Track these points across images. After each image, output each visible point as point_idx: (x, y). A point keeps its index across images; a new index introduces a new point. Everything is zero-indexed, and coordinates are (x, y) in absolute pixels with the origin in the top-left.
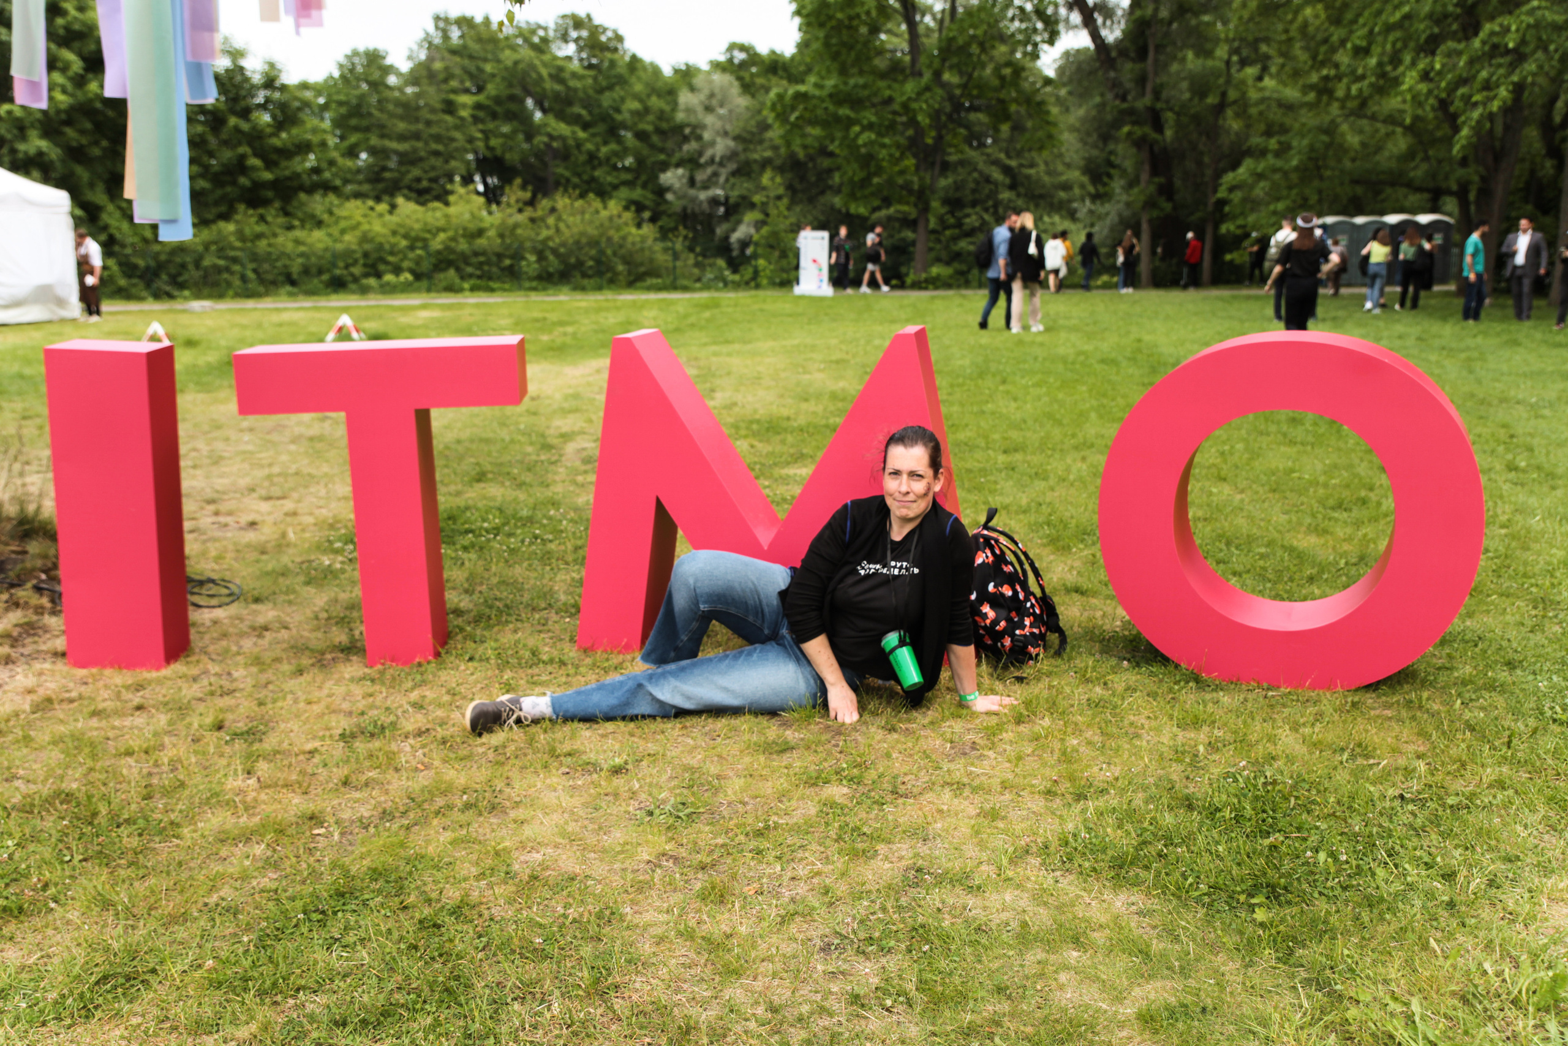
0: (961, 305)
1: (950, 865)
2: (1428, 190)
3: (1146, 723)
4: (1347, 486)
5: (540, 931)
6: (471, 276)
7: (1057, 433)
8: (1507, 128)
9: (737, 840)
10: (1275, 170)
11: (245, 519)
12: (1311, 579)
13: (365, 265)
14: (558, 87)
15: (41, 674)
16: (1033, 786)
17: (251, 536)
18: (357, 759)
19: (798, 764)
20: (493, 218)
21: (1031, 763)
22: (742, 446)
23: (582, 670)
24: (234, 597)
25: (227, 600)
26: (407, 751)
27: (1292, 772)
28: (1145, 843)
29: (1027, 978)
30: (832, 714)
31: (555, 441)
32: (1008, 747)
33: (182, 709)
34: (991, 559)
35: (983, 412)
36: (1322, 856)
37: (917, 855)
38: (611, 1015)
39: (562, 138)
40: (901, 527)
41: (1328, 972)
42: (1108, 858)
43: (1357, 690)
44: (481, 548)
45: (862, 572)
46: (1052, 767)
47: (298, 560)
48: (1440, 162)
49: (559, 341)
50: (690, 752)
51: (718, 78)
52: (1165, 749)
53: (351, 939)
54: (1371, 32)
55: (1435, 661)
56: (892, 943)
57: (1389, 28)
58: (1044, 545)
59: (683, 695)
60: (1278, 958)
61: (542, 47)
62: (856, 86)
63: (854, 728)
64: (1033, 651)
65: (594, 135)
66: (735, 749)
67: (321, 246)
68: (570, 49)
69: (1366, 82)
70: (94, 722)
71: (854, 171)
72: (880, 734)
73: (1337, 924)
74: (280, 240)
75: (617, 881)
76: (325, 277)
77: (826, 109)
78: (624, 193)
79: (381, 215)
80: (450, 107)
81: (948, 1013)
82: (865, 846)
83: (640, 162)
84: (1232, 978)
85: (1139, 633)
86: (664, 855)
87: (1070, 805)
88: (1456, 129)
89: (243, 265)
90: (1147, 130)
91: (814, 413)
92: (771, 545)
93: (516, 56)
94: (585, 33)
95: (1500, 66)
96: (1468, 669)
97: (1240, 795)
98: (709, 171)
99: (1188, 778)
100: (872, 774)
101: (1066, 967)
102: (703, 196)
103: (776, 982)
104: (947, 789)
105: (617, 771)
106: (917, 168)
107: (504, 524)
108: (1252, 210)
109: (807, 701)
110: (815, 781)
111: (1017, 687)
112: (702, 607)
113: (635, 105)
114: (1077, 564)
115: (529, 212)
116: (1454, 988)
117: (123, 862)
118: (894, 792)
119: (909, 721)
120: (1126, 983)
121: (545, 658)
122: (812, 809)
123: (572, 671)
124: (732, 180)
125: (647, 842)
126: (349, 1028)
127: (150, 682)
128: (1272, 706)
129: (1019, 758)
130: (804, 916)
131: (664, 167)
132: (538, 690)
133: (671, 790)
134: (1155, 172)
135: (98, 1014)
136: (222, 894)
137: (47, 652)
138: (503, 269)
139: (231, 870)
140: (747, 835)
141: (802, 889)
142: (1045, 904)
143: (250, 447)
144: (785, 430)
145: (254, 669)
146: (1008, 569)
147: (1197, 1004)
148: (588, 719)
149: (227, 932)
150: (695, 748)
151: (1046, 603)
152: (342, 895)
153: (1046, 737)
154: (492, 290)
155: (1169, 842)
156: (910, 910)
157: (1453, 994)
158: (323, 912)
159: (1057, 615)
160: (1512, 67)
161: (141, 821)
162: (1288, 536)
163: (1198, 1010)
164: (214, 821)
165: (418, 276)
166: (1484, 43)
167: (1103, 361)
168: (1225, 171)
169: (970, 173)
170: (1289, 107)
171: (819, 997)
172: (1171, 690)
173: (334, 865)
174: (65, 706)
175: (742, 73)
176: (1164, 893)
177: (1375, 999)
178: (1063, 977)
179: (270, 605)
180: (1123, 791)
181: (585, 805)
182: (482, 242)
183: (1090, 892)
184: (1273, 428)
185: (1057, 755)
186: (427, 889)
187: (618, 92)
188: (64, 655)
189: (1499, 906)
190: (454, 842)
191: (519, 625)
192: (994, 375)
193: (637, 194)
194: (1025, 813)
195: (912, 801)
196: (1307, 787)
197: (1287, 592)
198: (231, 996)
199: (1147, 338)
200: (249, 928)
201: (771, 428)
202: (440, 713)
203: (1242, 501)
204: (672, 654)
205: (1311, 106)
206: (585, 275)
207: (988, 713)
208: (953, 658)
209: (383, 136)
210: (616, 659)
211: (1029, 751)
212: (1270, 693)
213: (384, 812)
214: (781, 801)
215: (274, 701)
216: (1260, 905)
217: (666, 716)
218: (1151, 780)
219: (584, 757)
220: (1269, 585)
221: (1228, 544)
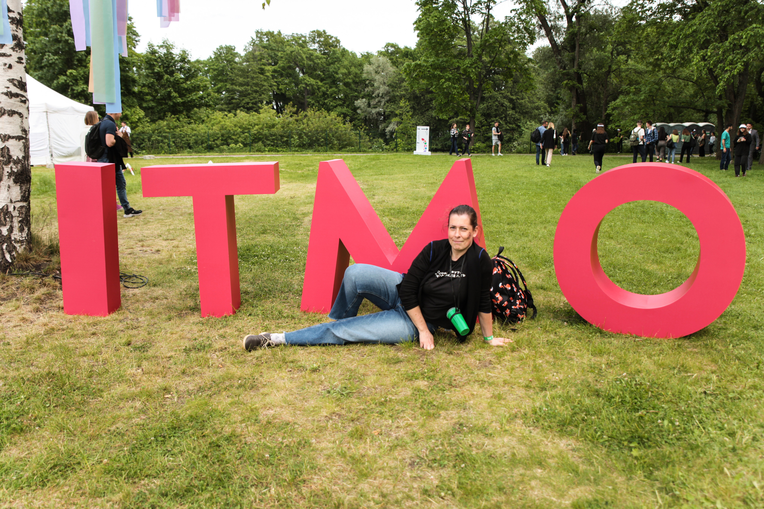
0: (489, 160)
1: (476, 422)
2: (703, 111)
3: (576, 352)
4: (670, 242)
5: (269, 450)
6: (269, 145)
7: (533, 216)
8: (740, 82)
9: (371, 407)
10: (633, 101)
11: (155, 248)
12: (655, 285)
13: (222, 140)
14: (310, 63)
15: (51, 317)
16: (519, 383)
17: (157, 256)
18: (191, 361)
19: (404, 369)
20: (279, 120)
21: (519, 371)
22: (385, 220)
23: (302, 321)
24: (144, 284)
25: (141, 285)
26: (214, 358)
27: (649, 379)
28: (576, 413)
29: (514, 483)
30: (421, 345)
31: (300, 216)
32: (507, 363)
33: (114, 335)
34: (501, 271)
35: (498, 206)
36: (666, 422)
37: (460, 417)
38: (300, 496)
39: (312, 85)
40: (457, 255)
41: (671, 484)
42: (557, 421)
43: (680, 338)
44: (260, 264)
45: (438, 276)
46: (529, 374)
47: (176, 267)
48: (709, 98)
49: (306, 173)
50: (351, 362)
51: (382, 59)
52: (585, 366)
53: (176, 451)
54: (678, 38)
55: (717, 325)
56: (446, 462)
57: (686, 37)
58: (526, 267)
59: (349, 334)
60: (645, 476)
61: (303, 45)
62: (442, 61)
63: (432, 352)
64: (520, 316)
65: (325, 84)
66: (373, 361)
67: (203, 131)
68: (316, 46)
69: (676, 61)
70: (72, 340)
71: (441, 99)
72: (444, 356)
73: (675, 459)
74: (185, 128)
75: (310, 426)
76: (204, 145)
77: (429, 71)
78: (339, 109)
79: (229, 118)
80: (262, 71)
81: (473, 501)
82: (434, 411)
83: (346, 96)
84: (621, 486)
85: (572, 309)
86: (334, 413)
87: (537, 393)
88: (717, 83)
89: (168, 139)
90: (575, 82)
91: (420, 206)
92: (394, 263)
93: (292, 49)
94: (322, 39)
95: (738, 54)
96: (734, 329)
97: (623, 390)
98: (377, 100)
99: (597, 381)
100: (440, 375)
101: (535, 478)
102: (374, 111)
103: (386, 481)
104: (477, 384)
105: (314, 370)
106: (470, 98)
107: (272, 253)
108: (623, 119)
109: (409, 338)
110: (411, 378)
111: (512, 334)
112: (358, 291)
113: (345, 71)
114: (542, 276)
115: (295, 117)
116: (738, 495)
117: (73, 408)
118: (450, 385)
119: (459, 349)
120: (566, 487)
121: (285, 315)
122: (409, 392)
123: (297, 322)
124: (387, 104)
125: (326, 407)
126: (169, 497)
127: (100, 322)
128: (638, 346)
129: (513, 369)
130: (401, 446)
131: (357, 98)
132: (280, 330)
133: (340, 380)
134: (578, 102)
135: (49, 484)
136: (117, 426)
137: (56, 307)
138: (283, 142)
139: (123, 414)
140: (376, 404)
141: (401, 433)
142: (525, 444)
143: (162, 217)
144: (406, 213)
145: (149, 317)
146: (509, 276)
147: (602, 499)
148: (302, 345)
149: (117, 445)
150: (353, 360)
151: (527, 293)
152: (175, 428)
153: (526, 359)
154: (278, 151)
155: (588, 413)
156: (456, 445)
157: (738, 498)
158: (164, 437)
159: (532, 299)
160: (744, 54)
161: (85, 388)
162: (643, 264)
163: (604, 503)
164: (119, 389)
165: (245, 145)
166: (730, 43)
167: (554, 185)
168: (610, 101)
169: (494, 102)
170: (639, 73)
171: (407, 490)
172: (588, 337)
173: (173, 413)
174: (60, 332)
175: (392, 57)
176: (585, 440)
177: (696, 500)
178: (533, 483)
179: (161, 288)
180: (564, 387)
181: (298, 387)
182: (274, 130)
183: (547, 438)
184: (634, 215)
185: (531, 368)
186: (216, 427)
187: (337, 65)
188: (63, 308)
189: (759, 451)
190: (231, 404)
191: (275, 299)
192: (504, 190)
193: (345, 110)
194: (515, 396)
195: (458, 389)
196: (657, 386)
197: (643, 290)
198: (114, 478)
199: (574, 175)
200: (127, 444)
201: (400, 212)
202: (233, 340)
203: (621, 248)
204: (344, 314)
205: (650, 72)
206: (319, 145)
207: (498, 346)
208: (481, 319)
209: (232, 84)
210: (318, 316)
211: (518, 365)
212: (637, 339)
213: (200, 388)
214: (393, 388)
215: (156, 332)
216: (635, 447)
217: (340, 344)
218: (579, 381)
219: (299, 363)
220: (635, 287)
221: (614, 268)
